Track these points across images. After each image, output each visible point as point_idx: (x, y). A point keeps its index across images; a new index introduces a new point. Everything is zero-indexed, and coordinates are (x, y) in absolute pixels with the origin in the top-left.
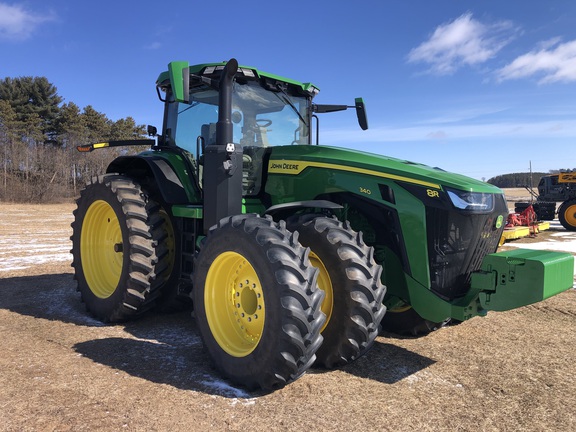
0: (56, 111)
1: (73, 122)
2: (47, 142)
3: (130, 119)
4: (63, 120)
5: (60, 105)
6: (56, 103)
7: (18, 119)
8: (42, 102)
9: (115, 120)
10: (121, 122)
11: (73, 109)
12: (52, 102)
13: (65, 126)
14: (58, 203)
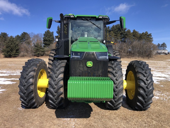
0: (125, 32)
1: (129, 35)
2: (122, 41)
3: (146, 32)
4: (126, 35)
5: (126, 31)
6: (125, 30)
7: (115, 36)
8: (121, 30)
9: (141, 33)
10: (143, 33)
11: (129, 31)
12: (124, 30)
13: (126, 36)
14: (123, 58)
